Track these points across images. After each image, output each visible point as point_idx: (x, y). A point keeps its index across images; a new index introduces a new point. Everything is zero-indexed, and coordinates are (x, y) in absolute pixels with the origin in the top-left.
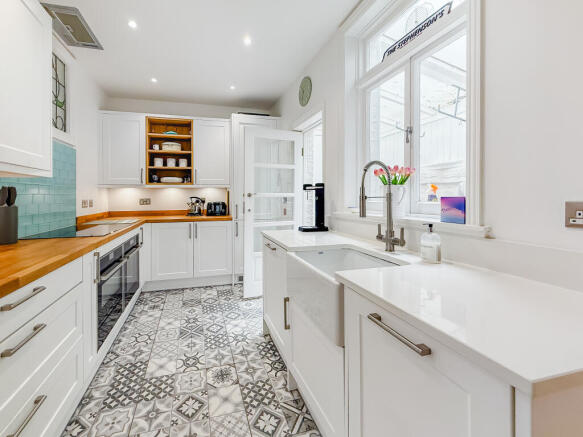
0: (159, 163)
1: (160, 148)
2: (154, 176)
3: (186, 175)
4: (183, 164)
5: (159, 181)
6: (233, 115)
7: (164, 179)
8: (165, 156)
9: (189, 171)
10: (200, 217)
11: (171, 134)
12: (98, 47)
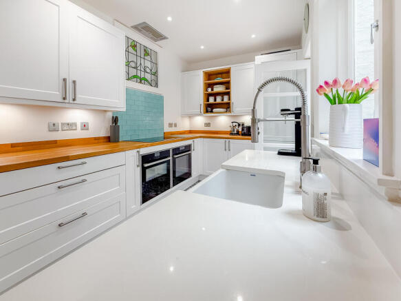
0: (211, 100)
1: (212, 90)
2: (209, 108)
3: (227, 106)
4: (226, 99)
5: (212, 112)
6: (256, 57)
7: (215, 110)
8: (215, 95)
9: (229, 104)
10: (239, 136)
11: (219, 80)
12: (165, 38)
